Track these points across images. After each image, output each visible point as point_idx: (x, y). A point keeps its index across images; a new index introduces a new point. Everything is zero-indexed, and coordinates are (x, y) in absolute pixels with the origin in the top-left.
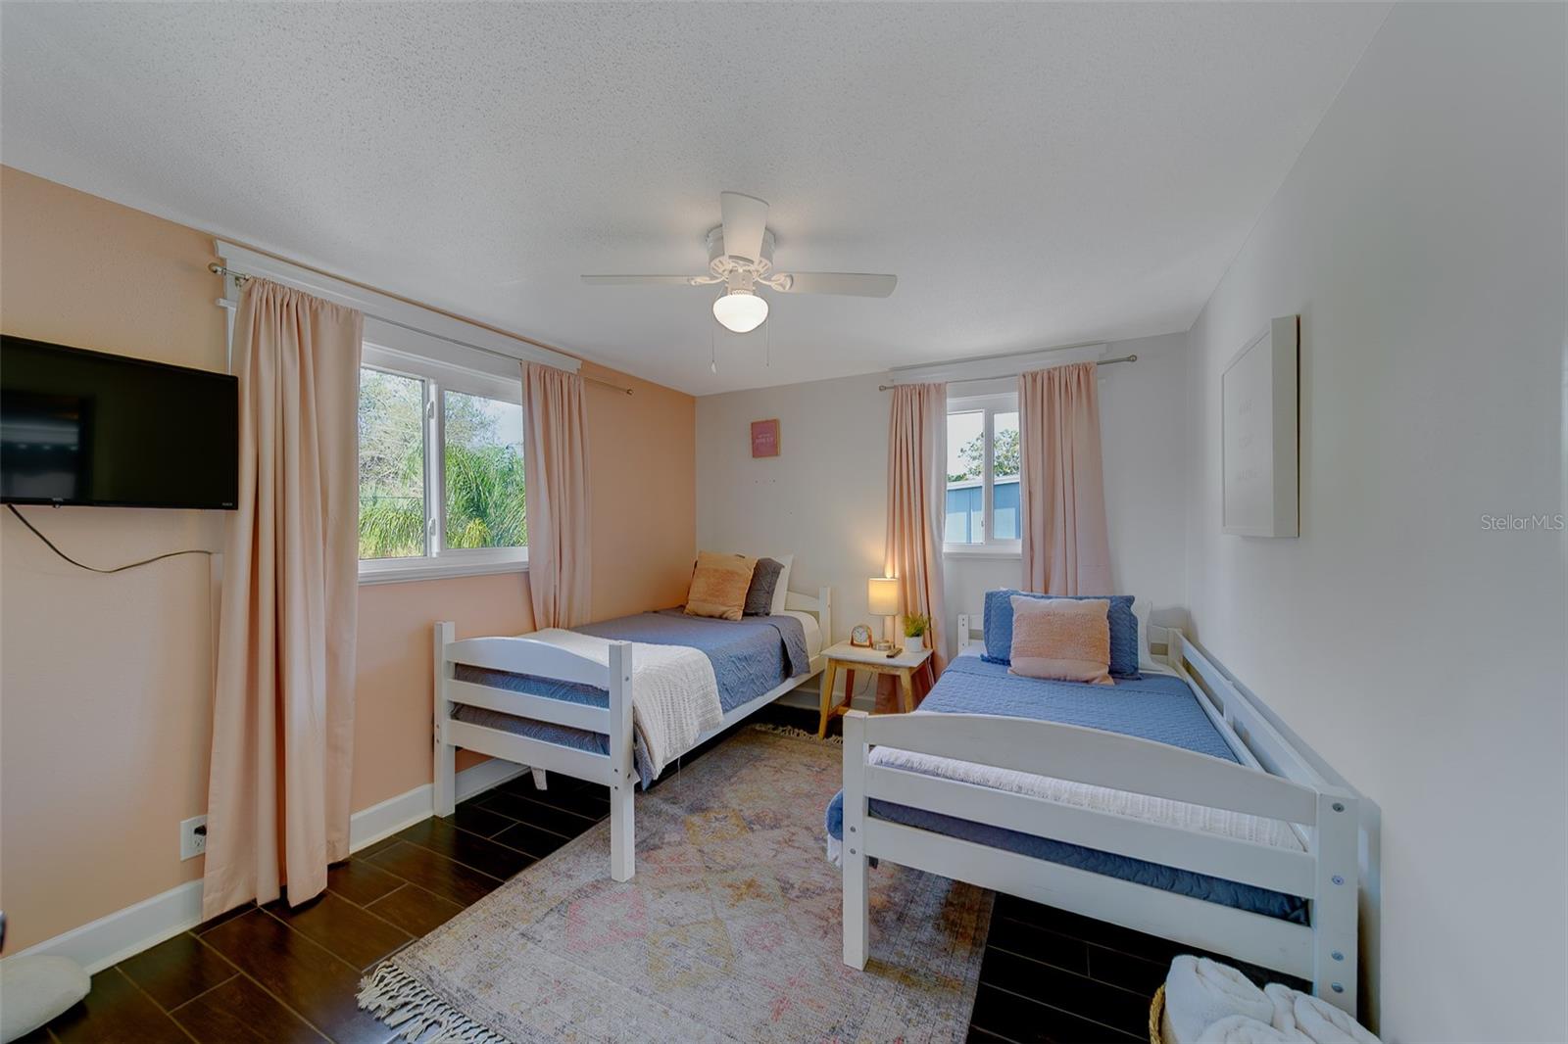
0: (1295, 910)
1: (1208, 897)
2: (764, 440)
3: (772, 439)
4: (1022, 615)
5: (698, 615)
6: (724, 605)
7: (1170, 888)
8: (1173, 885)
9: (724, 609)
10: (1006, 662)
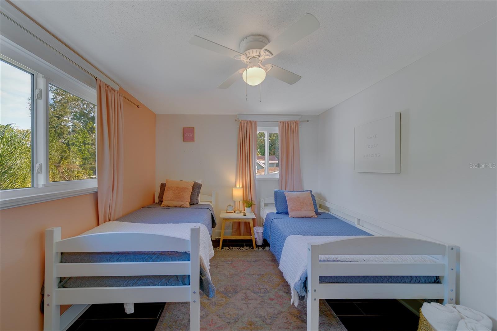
0: (437, 280)
1: (419, 282)
2: (188, 135)
3: (192, 135)
4: (290, 198)
5: (168, 206)
6: (182, 201)
7: (410, 282)
8: (411, 281)
9: (182, 203)
10: (287, 213)
